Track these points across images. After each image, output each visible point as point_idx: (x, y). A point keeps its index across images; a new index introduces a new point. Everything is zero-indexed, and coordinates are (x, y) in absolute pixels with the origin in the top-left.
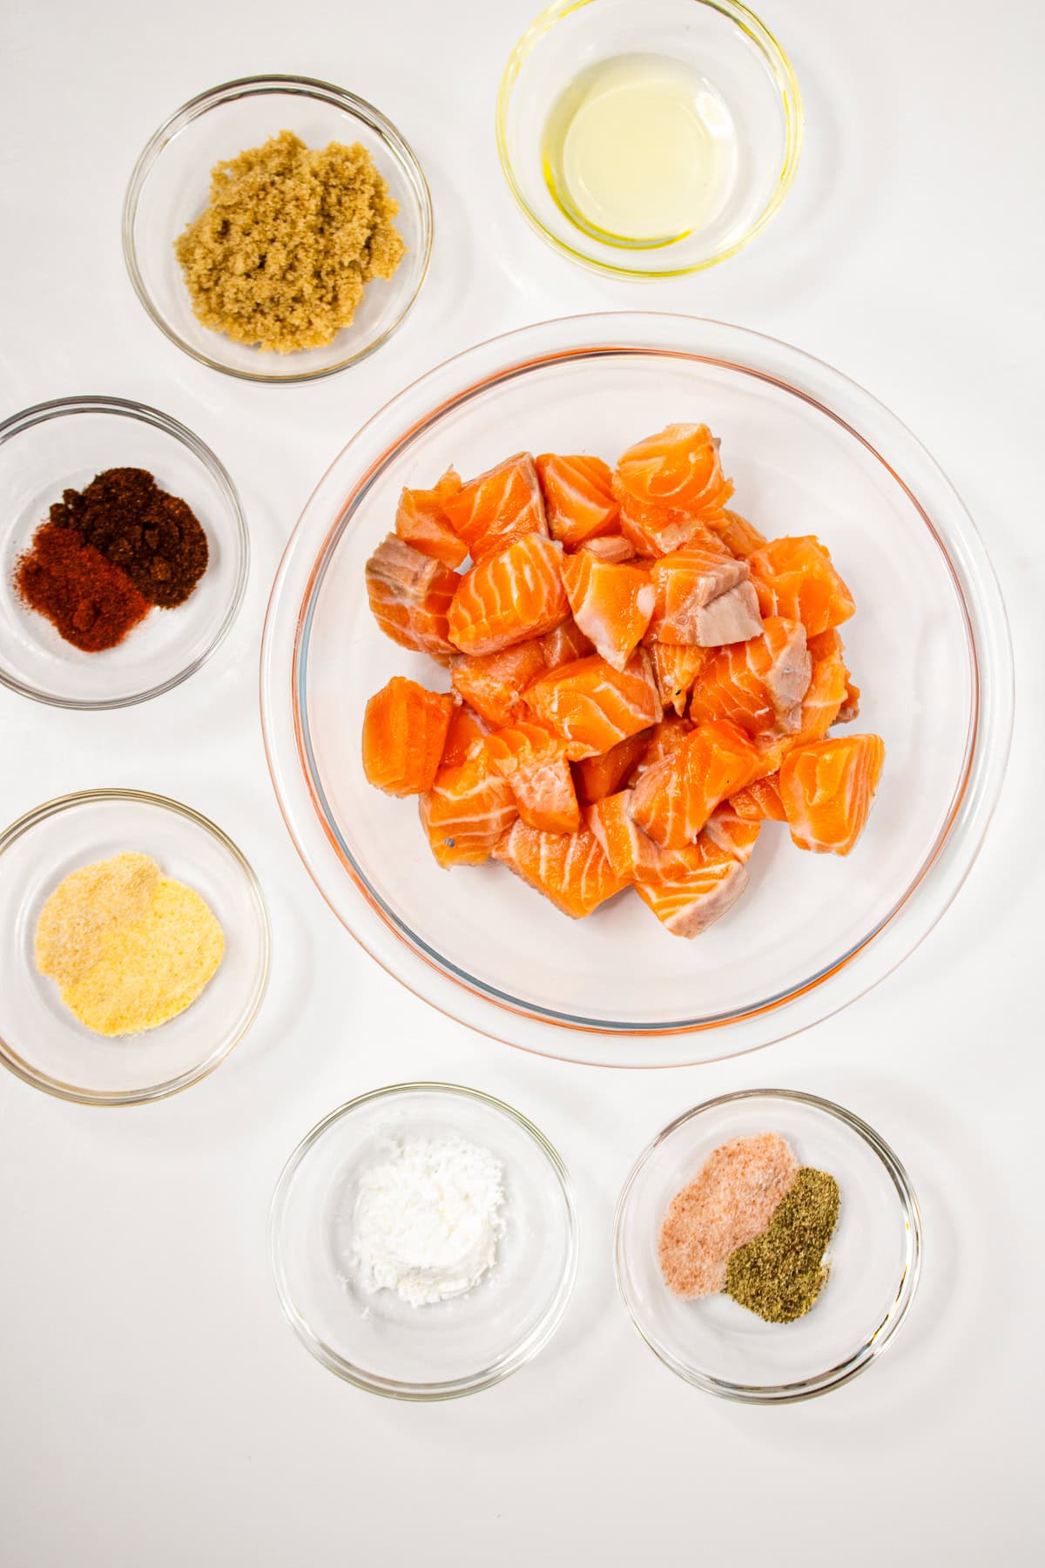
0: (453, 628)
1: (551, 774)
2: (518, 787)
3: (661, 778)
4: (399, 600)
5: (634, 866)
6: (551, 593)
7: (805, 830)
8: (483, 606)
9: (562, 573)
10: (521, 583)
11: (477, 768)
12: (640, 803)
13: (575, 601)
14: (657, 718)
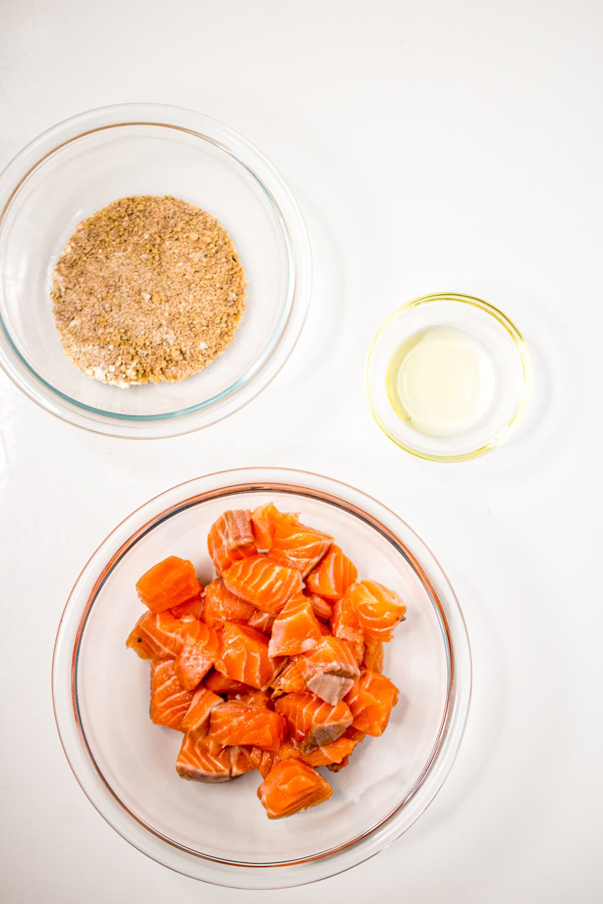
0: (230, 570)
1: (201, 662)
2: (185, 651)
3: (238, 711)
4: (223, 537)
5: (191, 730)
6: (278, 601)
7: (266, 792)
8: (248, 576)
9: (291, 598)
10: (272, 585)
11: (179, 627)
12: (220, 710)
13: (283, 614)
14: (263, 688)
